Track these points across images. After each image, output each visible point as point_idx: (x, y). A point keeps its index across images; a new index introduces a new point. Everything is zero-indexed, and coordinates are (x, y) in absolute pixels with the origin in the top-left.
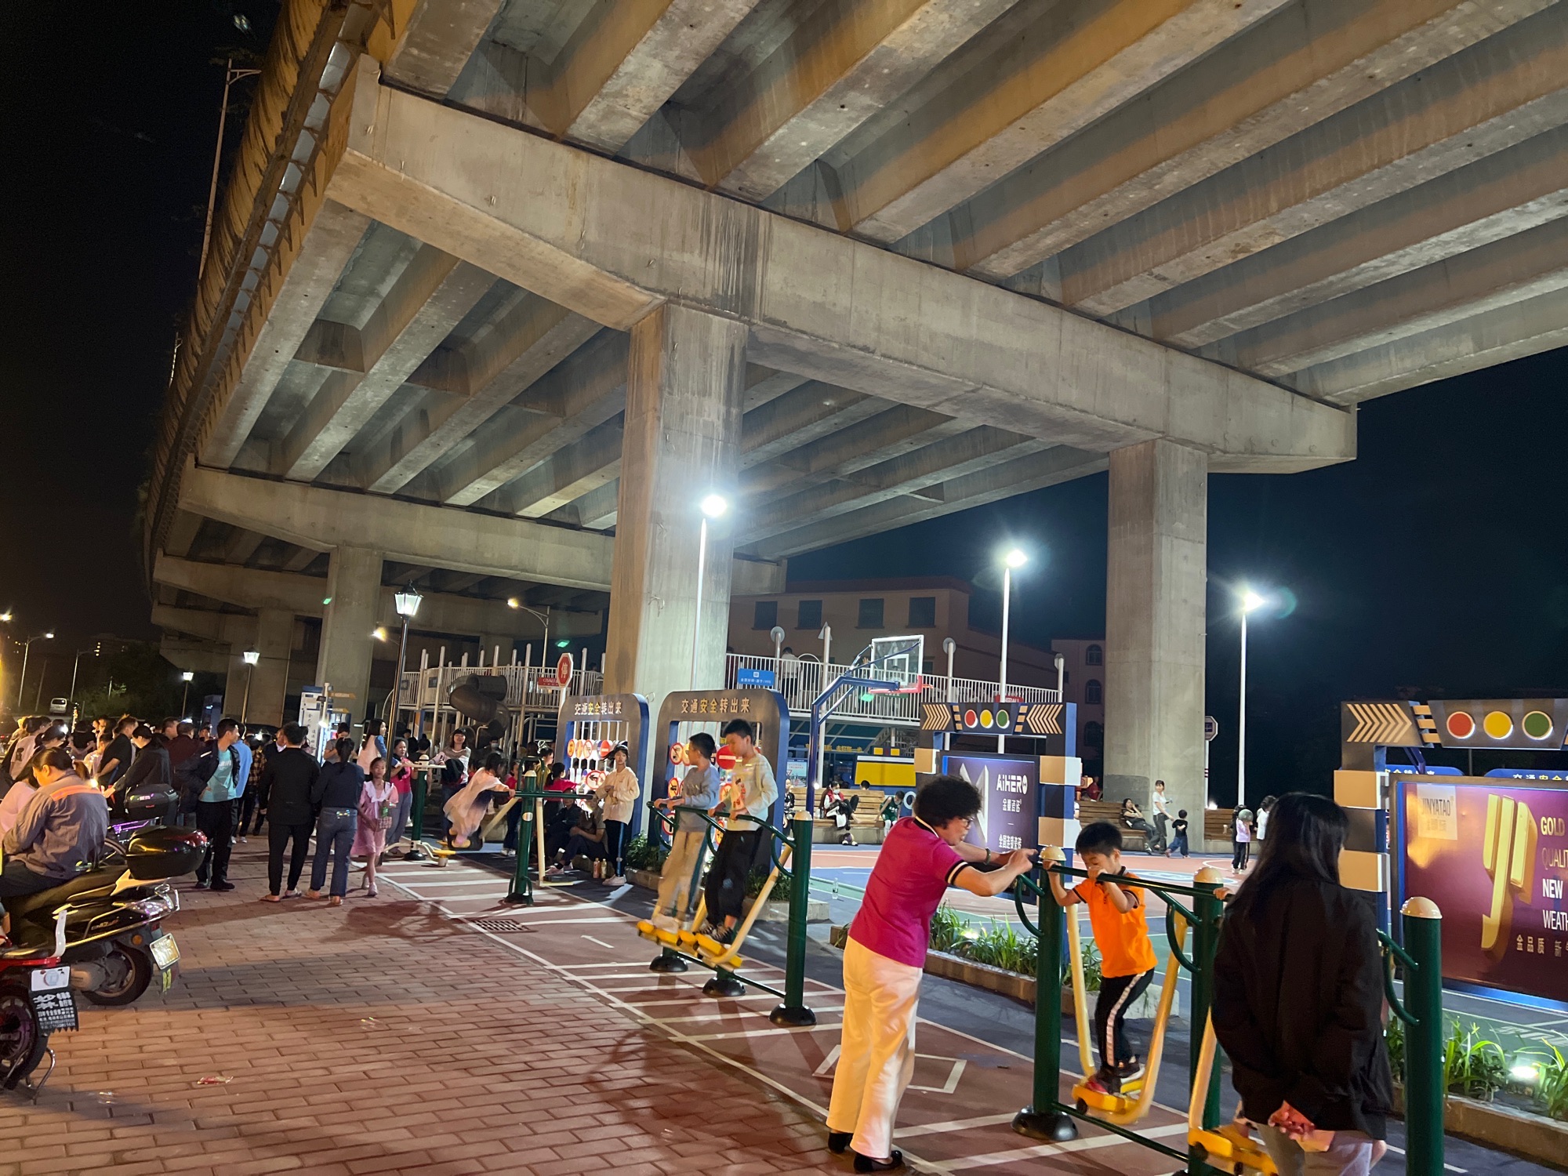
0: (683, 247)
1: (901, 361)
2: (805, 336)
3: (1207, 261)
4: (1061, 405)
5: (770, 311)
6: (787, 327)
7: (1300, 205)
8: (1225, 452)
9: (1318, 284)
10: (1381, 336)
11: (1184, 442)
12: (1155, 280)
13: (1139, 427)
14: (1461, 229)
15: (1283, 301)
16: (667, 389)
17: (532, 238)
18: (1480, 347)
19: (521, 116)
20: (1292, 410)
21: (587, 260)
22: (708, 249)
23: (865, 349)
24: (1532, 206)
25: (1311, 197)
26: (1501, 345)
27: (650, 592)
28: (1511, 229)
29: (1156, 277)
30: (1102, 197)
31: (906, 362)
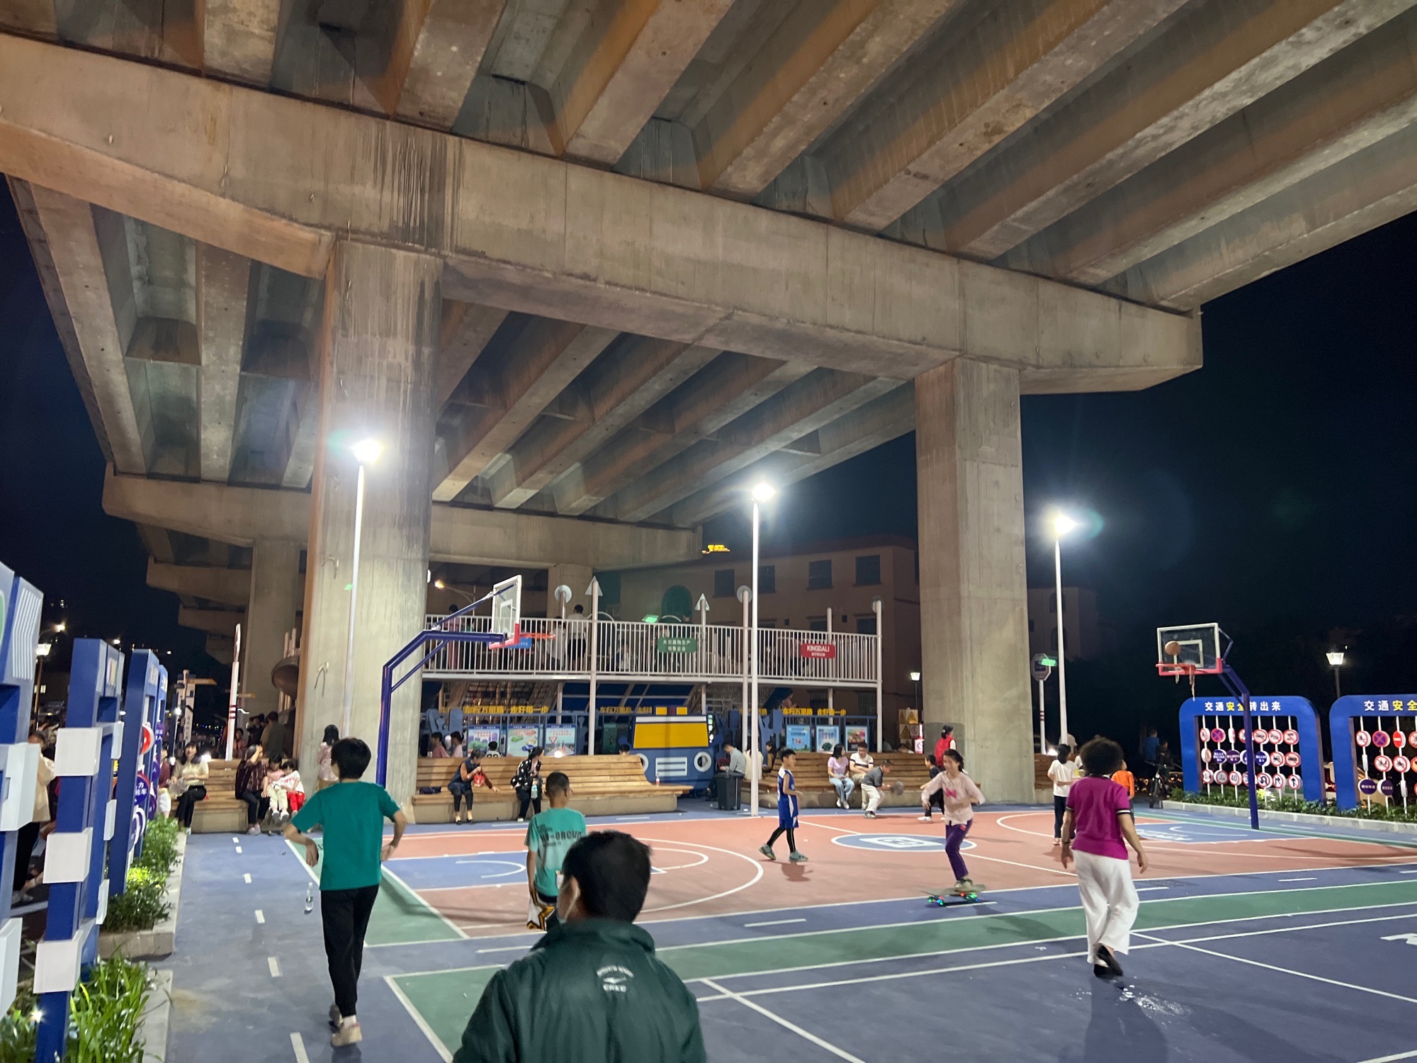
0: (352, 178)
1: (631, 288)
2: (509, 267)
3: (962, 150)
4: (831, 327)
5: (463, 241)
6: (486, 257)
7: (1036, 65)
8: (1038, 367)
9: (1097, 165)
10: (1194, 223)
11: (987, 359)
12: (916, 181)
13: (929, 345)
14: (1234, 75)
15: (1066, 190)
16: (340, 331)
17: (163, 178)
18: (1313, 225)
19: (157, 52)
20: (1120, 318)
21: (233, 199)
22: (383, 179)
23: (585, 277)
24: (1308, 33)
25: (1045, 53)
26: (1334, 220)
27: (323, 553)
28: (1294, 67)
29: (915, 175)
30: (810, 80)
31: (637, 289)
